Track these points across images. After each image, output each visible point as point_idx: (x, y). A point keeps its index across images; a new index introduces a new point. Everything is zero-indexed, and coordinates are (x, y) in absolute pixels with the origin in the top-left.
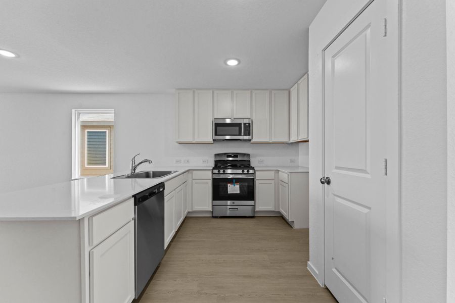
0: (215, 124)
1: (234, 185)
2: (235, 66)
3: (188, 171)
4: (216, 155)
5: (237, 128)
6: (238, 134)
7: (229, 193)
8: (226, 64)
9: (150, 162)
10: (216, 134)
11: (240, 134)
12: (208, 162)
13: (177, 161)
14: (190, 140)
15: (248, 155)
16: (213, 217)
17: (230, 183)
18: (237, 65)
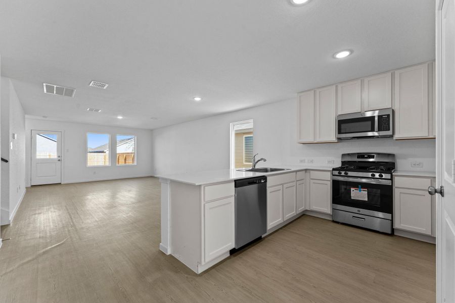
0: (339, 121)
1: (360, 191)
2: (347, 56)
3: (306, 170)
4: (343, 155)
5: (369, 123)
6: (370, 130)
7: (352, 198)
8: (335, 58)
9: (265, 160)
10: (340, 132)
11: (373, 130)
12: (333, 163)
13: (301, 161)
14: (311, 140)
15: (392, 155)
16: (334, 221)
17: (354, 187)
18: (349, 55)
